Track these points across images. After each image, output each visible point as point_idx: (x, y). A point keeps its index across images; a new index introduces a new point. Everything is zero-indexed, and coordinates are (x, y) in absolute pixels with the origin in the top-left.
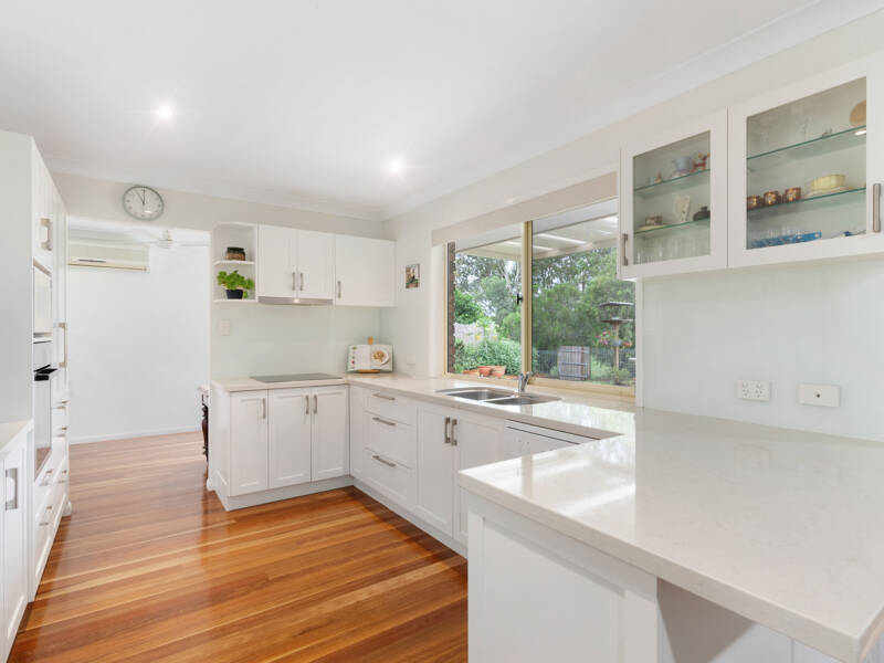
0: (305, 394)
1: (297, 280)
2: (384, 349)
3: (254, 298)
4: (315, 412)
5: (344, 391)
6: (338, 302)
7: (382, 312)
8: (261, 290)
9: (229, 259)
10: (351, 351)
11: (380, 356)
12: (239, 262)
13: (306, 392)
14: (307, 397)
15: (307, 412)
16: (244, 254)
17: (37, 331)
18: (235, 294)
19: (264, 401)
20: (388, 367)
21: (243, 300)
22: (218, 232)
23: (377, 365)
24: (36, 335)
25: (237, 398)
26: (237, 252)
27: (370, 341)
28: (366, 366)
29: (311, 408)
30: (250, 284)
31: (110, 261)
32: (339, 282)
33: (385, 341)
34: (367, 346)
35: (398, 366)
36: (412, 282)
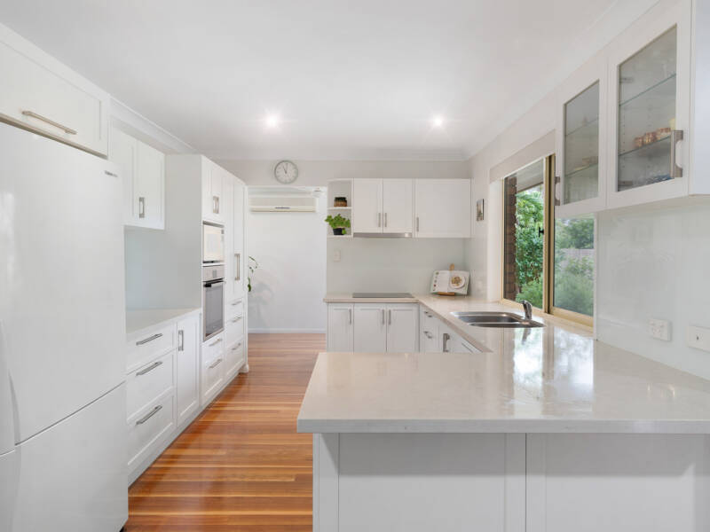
0: (381, 309)
1: (382, 219)
2: (463, 275)
3: (350, 234)
4: (390, 323)
5: (415, 308)
6: (418, 235)
7: (465, 242)
8: (356, 227)
9: (336, 206)
10: (435, 275)
11: (456, 281)
12: (341, 208)
13: (383, 307)
14: (383, 311)
15: (383, 322)
16: (346, 201)
17: (205, 260)
18: (338, 232)
19: (350, 311)
20: (464, 291)
21: (344, 236)
22: (332, 185)
23: (454, 289)
24: (204, 262)
25: (332, 307)
26: (341, 201)
27: (452, 267)
28: (444, 289)
29: (387, 320)
30: (348, 224)
31: (292, 207)
32: (418, 219)
33: (465, 268)
34: (448, 272)
35: (474, 291)
36: (480, 216)
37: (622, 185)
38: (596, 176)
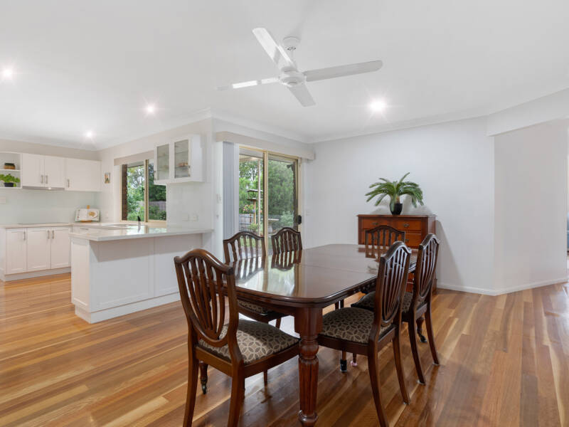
0: (46, 230)
1: (44, 178)
2: (95, 211)
3: (19, 186)
4: (53, 237)
6: (68, 189)
7: (96, 194)
8: (24, 182)
9: (6, 168)
10: (78, 212)
11: (92, 214)
12: (11, 170)
13: (48, 229)
14: (49, 231)
15: (49, 238)
16: (14, 166)
18: (9, 185)
19: (25, 232)
20: (97, 219)
21: (14, 188)
23: (91, 218)
25: (9, 231)
26: (10, 165)
27: (88, 207)
28: (85, 219)
29: (51, 236)
30: (18, 180)
32: (68, 181)
33: (96, 207)
34: (86, 210)
35: (103, 218)
36: (107, 181)
37: (176, 176)
38: (168, 172)
